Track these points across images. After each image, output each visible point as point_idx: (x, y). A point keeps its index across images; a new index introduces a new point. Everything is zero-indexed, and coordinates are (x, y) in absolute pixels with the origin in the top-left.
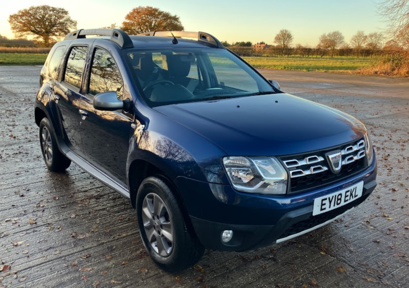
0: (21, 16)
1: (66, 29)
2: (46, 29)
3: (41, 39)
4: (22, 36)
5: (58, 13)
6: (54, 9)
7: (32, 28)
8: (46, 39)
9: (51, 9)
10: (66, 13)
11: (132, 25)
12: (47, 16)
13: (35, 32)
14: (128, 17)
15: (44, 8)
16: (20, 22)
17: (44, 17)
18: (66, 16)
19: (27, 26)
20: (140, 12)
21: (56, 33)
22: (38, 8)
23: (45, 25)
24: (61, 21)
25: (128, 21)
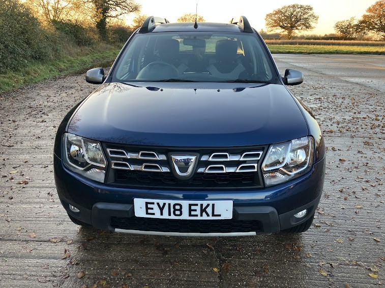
0: (275, 14)
1: (308, 23)
2: (291, 24)
3: (286, 33)
4: (272, 30)
5: (305, 10)
6: (301, 7)
7: (281, 24)
8: (290, 33)
9: (299, 6)
10: (311, 9)
11: (372, 17)
12: (295, 13)
13: (282, 27)
14: (370, 10)
15: (294, 6)
16: (273, 20)
17: (292, 14)
18: (310, 11)
19: (277, 23)
20: (382, 4)
21: (298, 28)
22: (289, 7)
23: (291, 20)
24: (306, 16)
25: (369, 14)
